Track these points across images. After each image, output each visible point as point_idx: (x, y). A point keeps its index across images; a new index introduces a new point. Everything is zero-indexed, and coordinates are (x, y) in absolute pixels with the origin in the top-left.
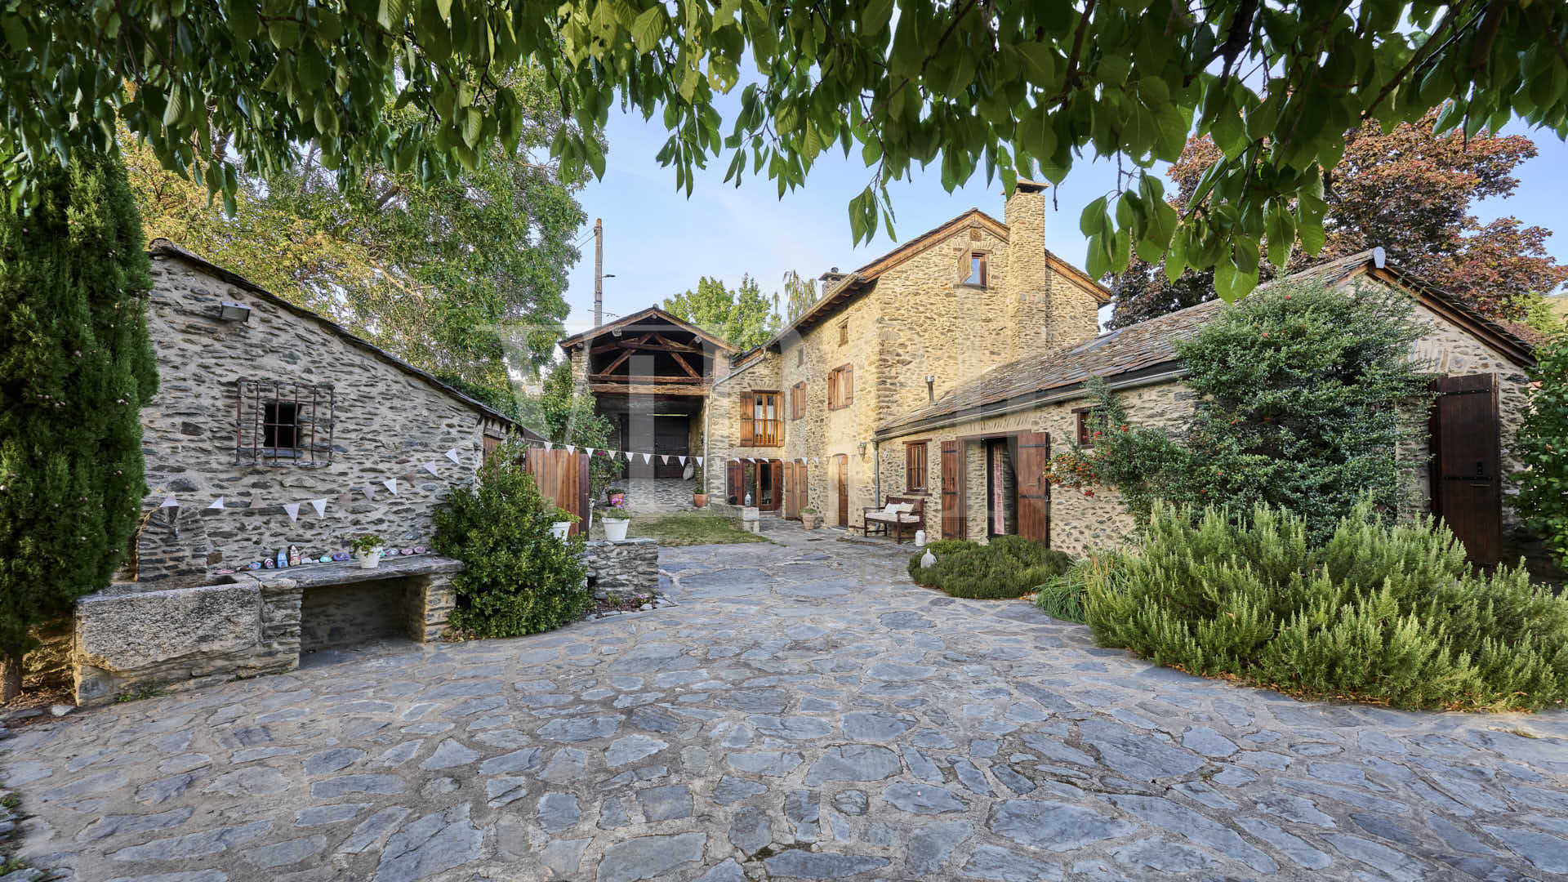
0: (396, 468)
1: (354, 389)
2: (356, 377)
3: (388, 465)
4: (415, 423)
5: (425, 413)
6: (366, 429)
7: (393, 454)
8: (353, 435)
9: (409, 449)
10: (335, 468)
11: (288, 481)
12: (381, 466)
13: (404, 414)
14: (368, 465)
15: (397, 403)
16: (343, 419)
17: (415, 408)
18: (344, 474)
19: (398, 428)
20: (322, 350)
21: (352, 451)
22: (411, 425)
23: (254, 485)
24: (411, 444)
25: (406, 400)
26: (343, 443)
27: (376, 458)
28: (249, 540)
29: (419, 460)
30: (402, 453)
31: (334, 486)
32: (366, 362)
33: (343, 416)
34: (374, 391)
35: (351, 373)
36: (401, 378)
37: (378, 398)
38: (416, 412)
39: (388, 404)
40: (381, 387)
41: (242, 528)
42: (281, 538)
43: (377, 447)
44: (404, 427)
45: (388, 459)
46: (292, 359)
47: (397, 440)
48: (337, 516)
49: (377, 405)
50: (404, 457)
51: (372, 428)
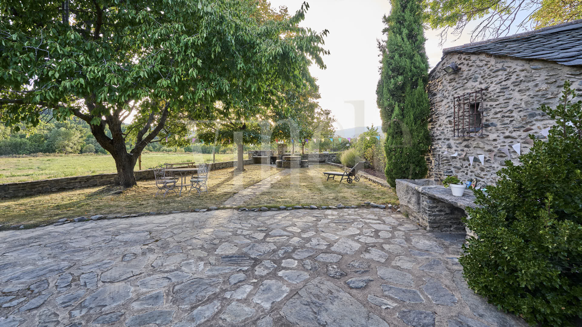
0: (524, 135)
1: (498, 86)
2: (500, 77)
3: (518, 133)
4: (535, 99)
5: (544, 87)
6: (505, 110)
7: (521, 125)
8: (499, 115)
9: (532, 119)
10: (492, 136)
11: (474, 144)
12: (514, 134)
13: (528, 93)
14: (507, 134)
15: (523, 86)
16: (494, 106)
17: (536, 85)
18: (495, 140)
19: (523, 105)
20: (485, 68)
21: (499, 126)
22: (532, 100)
23: (466, 146)
24: (532, 115)
25: (529, 81)
26: (495, 121)
27: (511, 129)
28: (464, 172)
29: (539, 127)
30: (527, 123)
31: (491, 147)
32: (506, 64)
33: (494, 104)
34: (509, 83)
35: (497, 76)
36: (527, 66)
37: (512, 87)
38: (537, 89)
39: (517, 89)
40: (514, 78)
41: (462, 166)
42: (473, 174)
43: (511, 121)
44: (527, 103)
45: (518, 129)
46: (475, 80)
47: (522, 114)
48: (493, 166)
49: (511, 92)
50: (528, 126)
51: (509, 108)
